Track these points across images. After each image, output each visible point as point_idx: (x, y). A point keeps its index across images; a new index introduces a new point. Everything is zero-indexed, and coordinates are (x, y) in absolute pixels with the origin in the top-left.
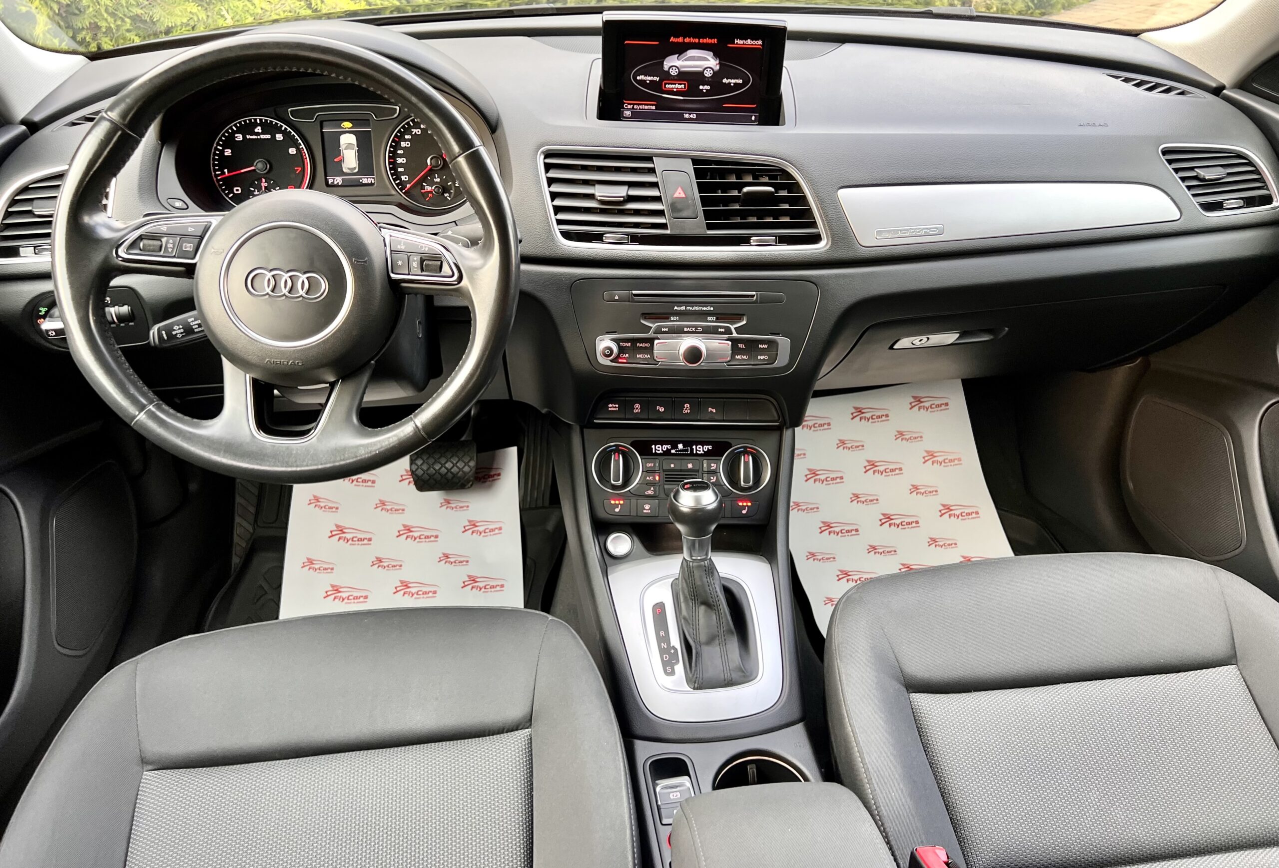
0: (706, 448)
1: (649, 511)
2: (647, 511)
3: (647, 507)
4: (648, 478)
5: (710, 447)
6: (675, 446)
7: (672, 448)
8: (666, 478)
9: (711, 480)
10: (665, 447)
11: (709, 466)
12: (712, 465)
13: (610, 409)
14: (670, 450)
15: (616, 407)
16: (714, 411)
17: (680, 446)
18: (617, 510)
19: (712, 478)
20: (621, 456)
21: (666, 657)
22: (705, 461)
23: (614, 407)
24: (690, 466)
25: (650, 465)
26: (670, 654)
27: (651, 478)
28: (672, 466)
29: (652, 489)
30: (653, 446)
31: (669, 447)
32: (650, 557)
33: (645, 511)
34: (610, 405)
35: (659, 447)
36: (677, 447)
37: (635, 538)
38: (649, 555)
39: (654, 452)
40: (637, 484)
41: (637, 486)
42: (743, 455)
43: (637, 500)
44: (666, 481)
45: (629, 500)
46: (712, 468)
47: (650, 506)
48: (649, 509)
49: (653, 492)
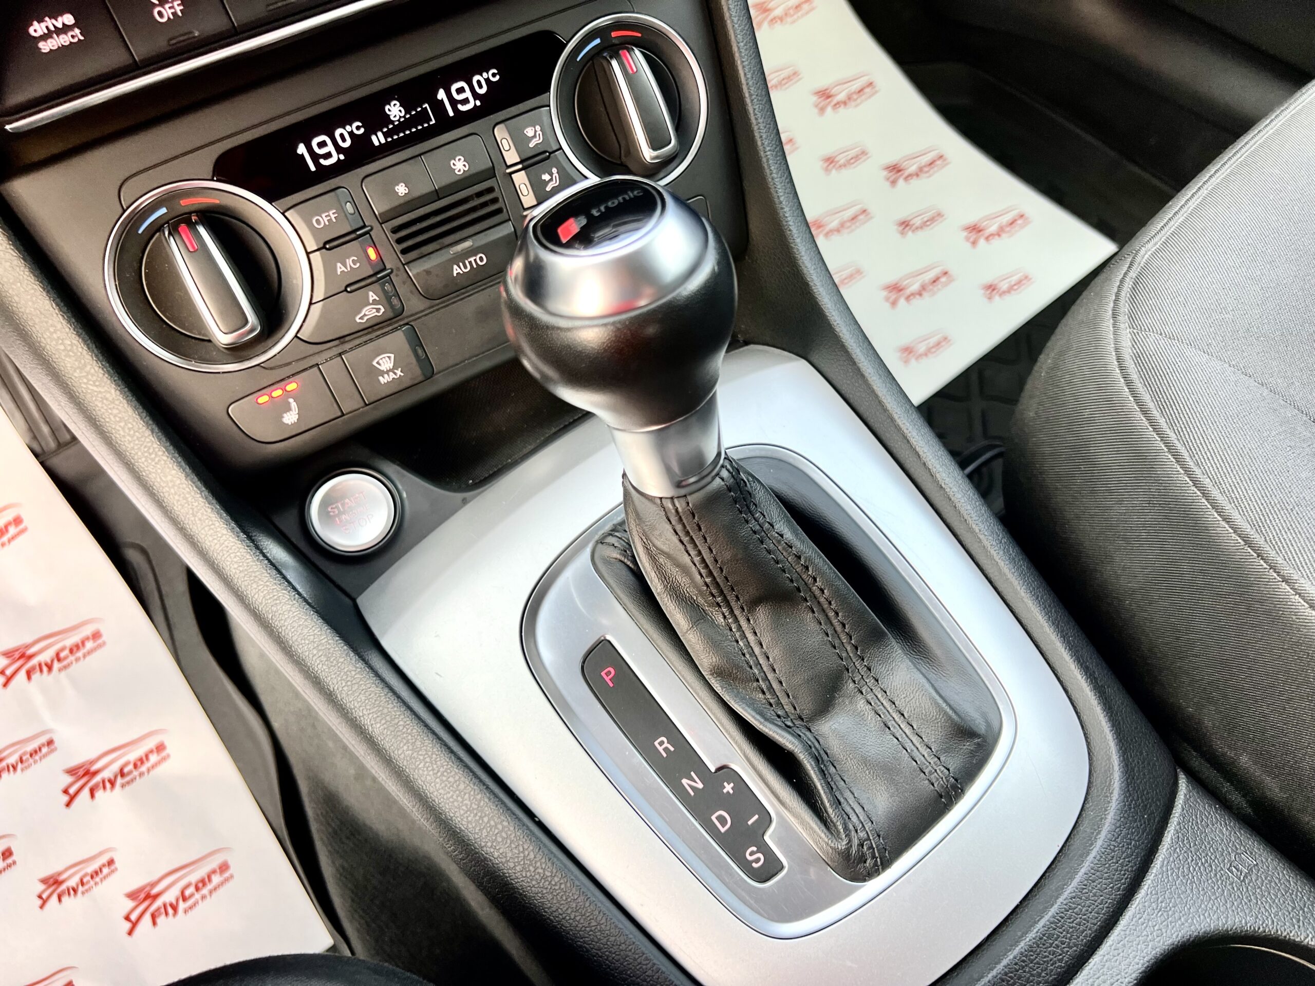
0: (482, 81)
1: (399, 372)
2: (392, 376)
3: (385, 362)
4: (340, 268)
5: (492, 75)
6: (377, 120)
7: (371, 129)
8: (399, 241)
9: (546, 183)
10: (345, 134)
11: (519, 141)
12: (529, 132)
13: (45, 47)
14: (366, 137)
15: (66, 28)
17: (395, 111)
18: (291, 418)
19: (546, 177)
20: (202, 230)
21: (723, 820)
22: (500, 132)
23: (59, 31)
24: (460, 166)
25: (324, 219)
26: (725, 802)
27: (349, 262)
28: (401, 189)
29: (372, 296)
30: (302, 149)
31: (357, 128)
32: (465, 502)
33: (383, 380)
34: (37, 29)
35: (322, 144)
36: (387, 119)
37: (392, 469)
38: (459, 496)
39: (313, 168)
40: (311, 304)
41: (317, 309)
42: (611, 57)
43: (340, 355)
44: (404, 252)
45: (311, 367)
46: (531, 145)
47: (392, 356)
48: (395, 367)
49: (380, 307)
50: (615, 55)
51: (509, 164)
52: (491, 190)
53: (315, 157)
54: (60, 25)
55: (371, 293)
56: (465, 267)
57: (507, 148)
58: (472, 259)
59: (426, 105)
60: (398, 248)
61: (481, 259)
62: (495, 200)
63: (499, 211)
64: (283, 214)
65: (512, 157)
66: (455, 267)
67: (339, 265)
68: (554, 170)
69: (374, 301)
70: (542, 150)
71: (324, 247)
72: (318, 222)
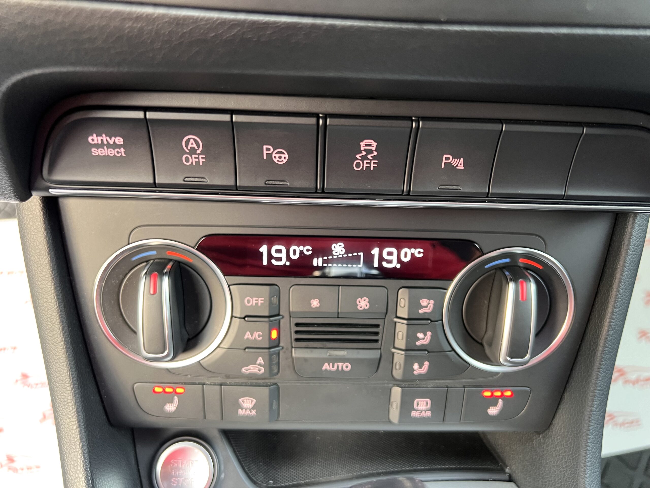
0: (409, 253)
1: (254, 412)
2: (248, 412)
3: (248, 402)
4: (248, 335)
5: (418, 252)
7: (316, 253)
8: (297, 332)
9: (418, 339)
10: (297, 251)
12: (424, 302)
13: (95, 152)
14: (311, 258)
15: (115, 146)
16: (461, 167)
17: (338, 249)
18: (170, 408)
19: (420, 335)
20: (166, 282)
22: (404, 295)
23: (109, 146)
24: (363, 304)
25: (253, 301)
27: (256, 334)
28: (315, 303)
29: (260, 360)
30: (264, 249)
31: (307, 250)
33: (241, 412)
35: (279, 251)
36: (330, 252)
39: (265, 263)
40: (218, 346)
41: (220, 352)
42: (511, 280)
43: (221, 385)
44: (297, 340)
45: (199, 384)
46: (421, 311)
47: (255, 401)
48: (253, 408)
49: (263, 368)
50: (515, 280)
51: (398, 315)
52: (377, 326)
53: (270, 257)
54: (111, 142)
55: (260, 358)
56: (333, 367)
57: (402, 305)
58: (340, 364)
59: (361, 254)
60: (295, 336)
61: (347, 367)
62: (377, 334)
63: (376, 341)
64: (229, 286)
65: (403, 312)
66: (326, 364)
67: (248, 333)
68: (429, 334)
69: (260, 365)
70: (427, 317)
71: (244, 318)
72: (248, 301)
